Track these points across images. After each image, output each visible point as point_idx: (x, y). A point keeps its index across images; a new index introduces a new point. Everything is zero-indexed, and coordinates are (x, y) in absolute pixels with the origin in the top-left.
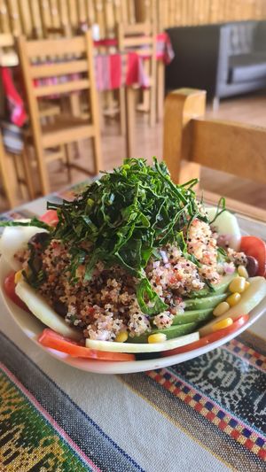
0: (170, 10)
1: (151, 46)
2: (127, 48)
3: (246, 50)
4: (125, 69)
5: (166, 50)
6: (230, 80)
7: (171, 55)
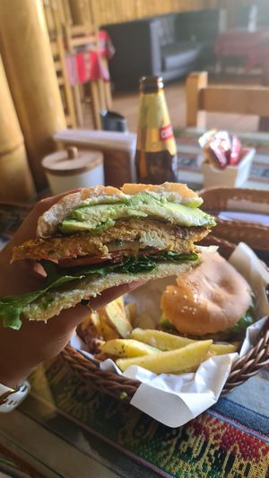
0: (101, 10)
1: (95, 44)
2: (75, 47)
3: (171, 40)
4: (88, 66)
5: (107, 46)
6: (163, 68)
7: (112, 50)
